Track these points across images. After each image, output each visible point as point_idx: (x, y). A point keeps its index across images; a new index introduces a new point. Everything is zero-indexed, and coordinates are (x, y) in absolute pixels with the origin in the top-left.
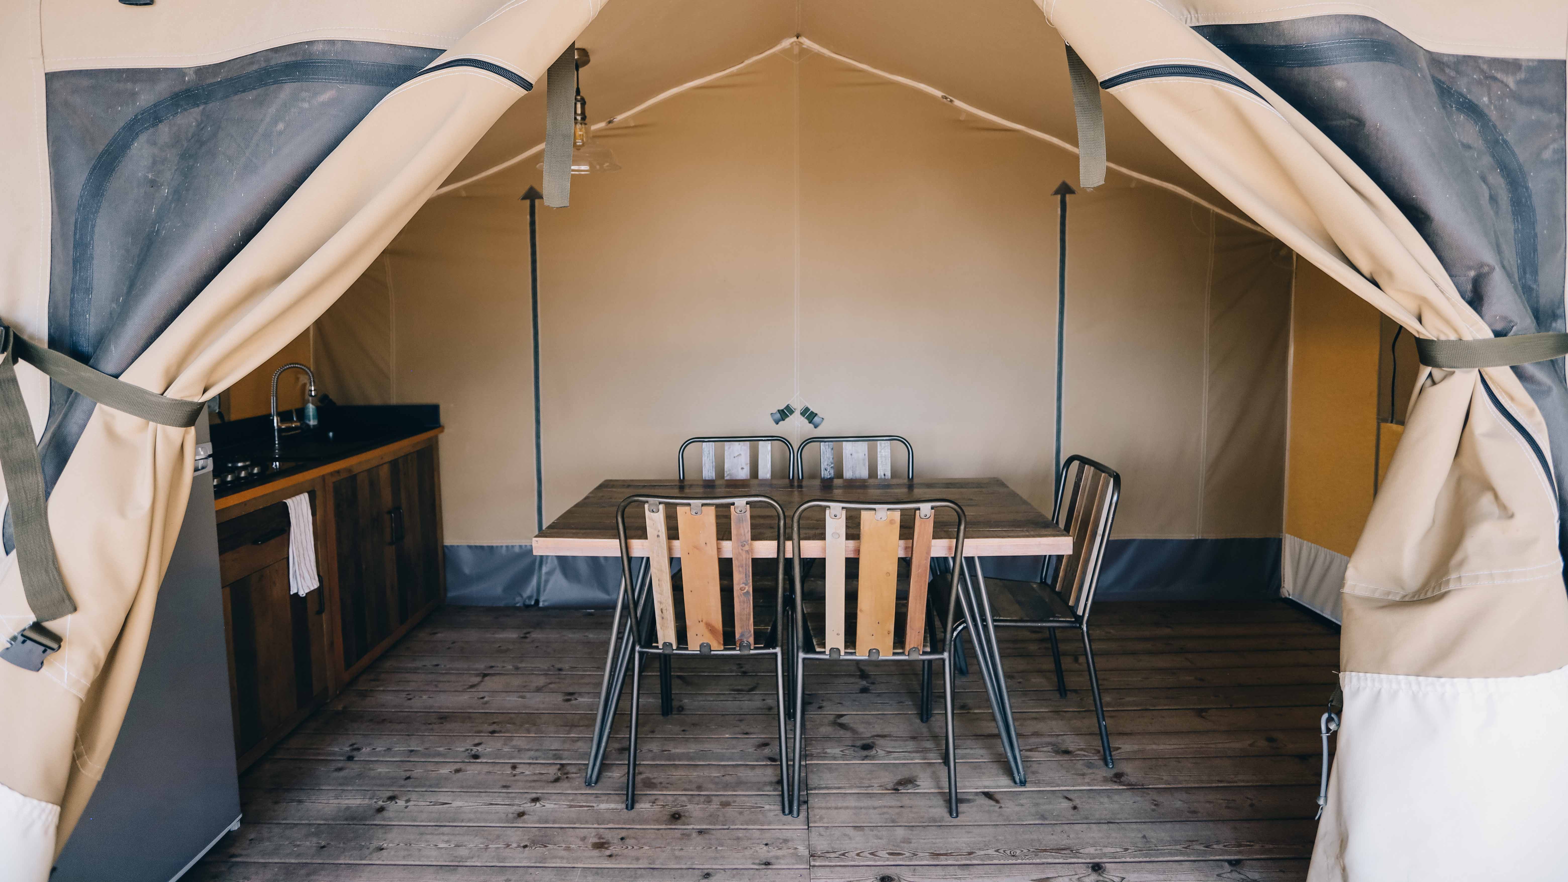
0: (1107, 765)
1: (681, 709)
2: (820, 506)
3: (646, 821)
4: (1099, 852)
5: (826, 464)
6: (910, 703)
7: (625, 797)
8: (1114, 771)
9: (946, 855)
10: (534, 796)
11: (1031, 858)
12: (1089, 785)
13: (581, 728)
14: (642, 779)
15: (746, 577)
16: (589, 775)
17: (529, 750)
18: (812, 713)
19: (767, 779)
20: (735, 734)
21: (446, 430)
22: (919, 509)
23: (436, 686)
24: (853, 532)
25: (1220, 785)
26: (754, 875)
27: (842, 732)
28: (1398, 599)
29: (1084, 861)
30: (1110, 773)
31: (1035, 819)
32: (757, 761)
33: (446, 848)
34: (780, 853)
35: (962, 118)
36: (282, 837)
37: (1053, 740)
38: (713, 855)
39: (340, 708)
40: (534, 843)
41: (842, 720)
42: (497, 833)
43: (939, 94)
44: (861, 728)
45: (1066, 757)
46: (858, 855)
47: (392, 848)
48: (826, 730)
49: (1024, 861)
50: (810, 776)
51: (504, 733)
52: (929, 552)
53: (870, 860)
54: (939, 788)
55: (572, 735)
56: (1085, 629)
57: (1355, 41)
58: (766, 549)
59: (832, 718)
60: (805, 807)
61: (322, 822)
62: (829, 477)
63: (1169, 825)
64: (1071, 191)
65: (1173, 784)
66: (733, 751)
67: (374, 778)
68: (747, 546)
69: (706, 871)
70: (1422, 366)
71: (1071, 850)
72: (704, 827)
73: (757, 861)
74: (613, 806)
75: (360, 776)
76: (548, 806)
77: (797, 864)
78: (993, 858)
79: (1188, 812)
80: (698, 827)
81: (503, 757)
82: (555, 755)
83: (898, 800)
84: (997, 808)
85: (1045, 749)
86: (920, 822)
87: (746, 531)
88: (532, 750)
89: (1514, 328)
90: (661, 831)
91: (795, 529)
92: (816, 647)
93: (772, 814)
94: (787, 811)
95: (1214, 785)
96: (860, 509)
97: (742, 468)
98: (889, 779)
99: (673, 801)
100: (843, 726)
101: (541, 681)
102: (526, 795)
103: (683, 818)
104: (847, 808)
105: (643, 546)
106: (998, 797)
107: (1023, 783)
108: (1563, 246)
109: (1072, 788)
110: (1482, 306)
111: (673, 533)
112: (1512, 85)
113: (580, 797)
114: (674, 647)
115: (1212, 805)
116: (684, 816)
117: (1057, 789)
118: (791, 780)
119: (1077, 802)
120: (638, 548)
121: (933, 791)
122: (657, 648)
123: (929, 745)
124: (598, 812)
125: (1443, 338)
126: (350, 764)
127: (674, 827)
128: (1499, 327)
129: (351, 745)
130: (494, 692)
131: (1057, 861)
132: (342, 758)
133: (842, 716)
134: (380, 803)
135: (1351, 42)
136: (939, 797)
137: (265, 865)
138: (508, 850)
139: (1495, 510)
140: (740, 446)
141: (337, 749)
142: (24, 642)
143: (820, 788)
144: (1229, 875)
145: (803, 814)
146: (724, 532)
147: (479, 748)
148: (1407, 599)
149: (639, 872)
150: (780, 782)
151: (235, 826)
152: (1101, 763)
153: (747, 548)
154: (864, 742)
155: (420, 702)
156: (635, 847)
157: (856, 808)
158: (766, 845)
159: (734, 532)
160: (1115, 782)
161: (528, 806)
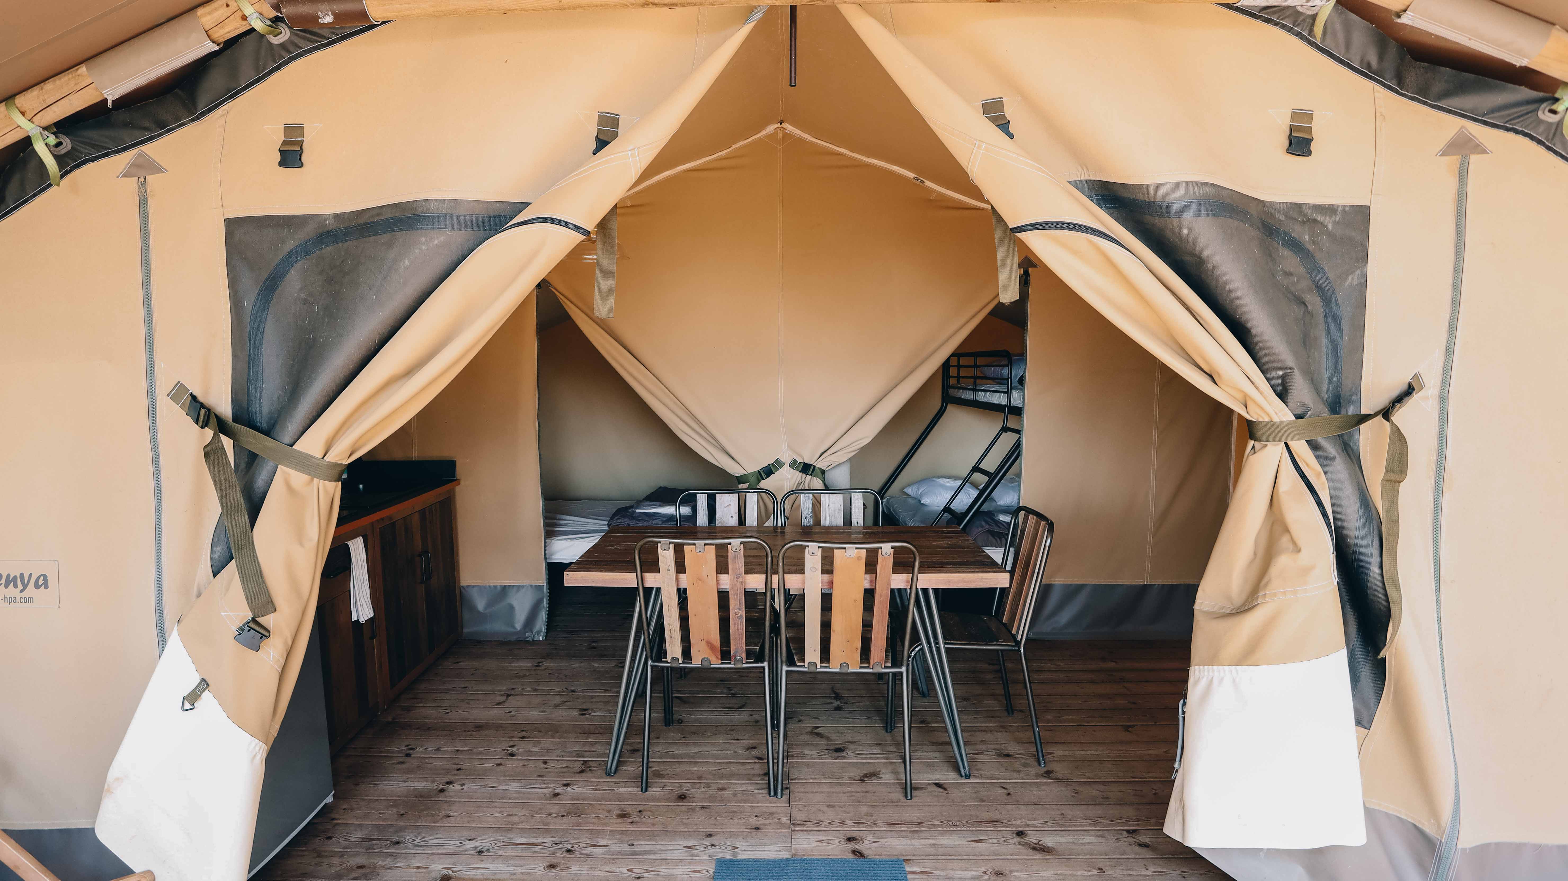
0: (1039, 764)
1: (680, 721)
2: (801, 545)
3: (658, 800)
4: (1024, 823)
5: (805, 513)
6: (878, 718)
7: (640, 784)
8: (1046, 769)
9: (900, 824)
10: (565, 782)
11: (969, 827)
12: (1022, 778)
13: (597, 735)
14: (652, 771)
15: (740, 604)
16: (609, 768)
17: (555, 750)
18: (792, 725)
19: (756, 772)
20: (728, 740)
21: (462, 483)
22: (881, 548)
23: (468, 703)
24: (828, 567)
25: (1132, 780)
26: (747, 835)
27: (818, 739)
28: (1228, 612)
29: (1011, 829)
30: (1042, 770)
31: (975, 802)
32: (746, 759)
33: (500, 816)
34: (767, 822)
35: (932, 198)
36: (367, 808)
37: (998, 747)
38: (713, 823)
39: (390, 719)
40: (570, 813)
41: (819, 731)
42: (539, 807)
43: (911, 175)
44: (834, 737)
45: (1007, 759)
46: (830, 823)
47: (457, 816)
48: (805, 738)
49: (962, 829)
50: (791, 770)
51: (533, 738)
52: (889, 584)
53: (839, 827)
54: (898, 780)
55: (590, 740)
56: (1022, 651)
57: (1196, 202)
58: (756, 582)
59: (810, 729)
60: (787, 791)
61: (397, 798)
62: (808, 525)
63: (1083, 807)
64: (1034, 266)
65: (1093, 779)
66: (727, 752)
67: (431, 769)
68: (741, 578)
69: (709, 833)
70: (1250, 440)
71: (1001, 822)
72: (705, 804)
73: (750, 827)
74: (629, 789)
75: (419, 767)
76: (577, 789)
77: (781, 829)
78: (938, 827)
79: (1102, 798)
80: (701, 804)
81: (535, 755)
82: (577, 754)
83: (863, 788)
84: (944, 794)
85: (990, 753)
86: (881, 803)
87: (740, 565)
88: (558, 750)
89: (1309, 413)
90: (671, 807)
91: (781, 564)
92: (797, 662)
93: (761, 796)
94: (772, 794)
95: (1128, 780)
96: (833, 549)
97: (732, 517)
98: (857, 773)
99: (679, 787)
100: (818, 735)
101: (558, 700)
102: (558, 782)
103: (688, 798)
104: (822, 792)
105: (655, 578)
106: (946, 786)
107: (968, 777)
108: (1361, 349)
109: (1008, 781)
110: (1287, 396)
111: (680, 567)
112: (1329, 225)
113: (602, 784)
114: (681, 662)
115: (1122, 793)
116: (689, 797)
117: (996, 781)
118: (775, 772)
119: (1011, 791)
120: (651, 580)
121: (893, 781)
122: (666, 662)
123: (892, 749)
124: (619, 793)
125: (1261, 420)
126: (408, 759)
127: (681, 804)
128: (1299, 411)
129: (406, 746)
130: (519, 709)
131: (989, 829)
132: (401, 755)
133: (818, 727)
134: (441, 786)
135: (1193, 202)
136: (898, 786)
137: (361, 825)
138: (549, 818)
139: (1291, 546)
140: (730, 497)
141: (395, 749)
142: (249, 631)
143: (799, 779)
144: (1125, 839)
145: (785, 796)
146: (722, 567)
147: (513, 749)
148: (1234, 612)
149: (656, 833)
150: (768, 774)
151: (329, 799)
152: (1036, 764)
153: (741, 580)
154: (837, 746)
155: (457, 716)
156: (651, 817)
157: (828, 792)
158: (756, 816)
159: (730, 567)
160: (1045, 777)
161: (561, 789)
